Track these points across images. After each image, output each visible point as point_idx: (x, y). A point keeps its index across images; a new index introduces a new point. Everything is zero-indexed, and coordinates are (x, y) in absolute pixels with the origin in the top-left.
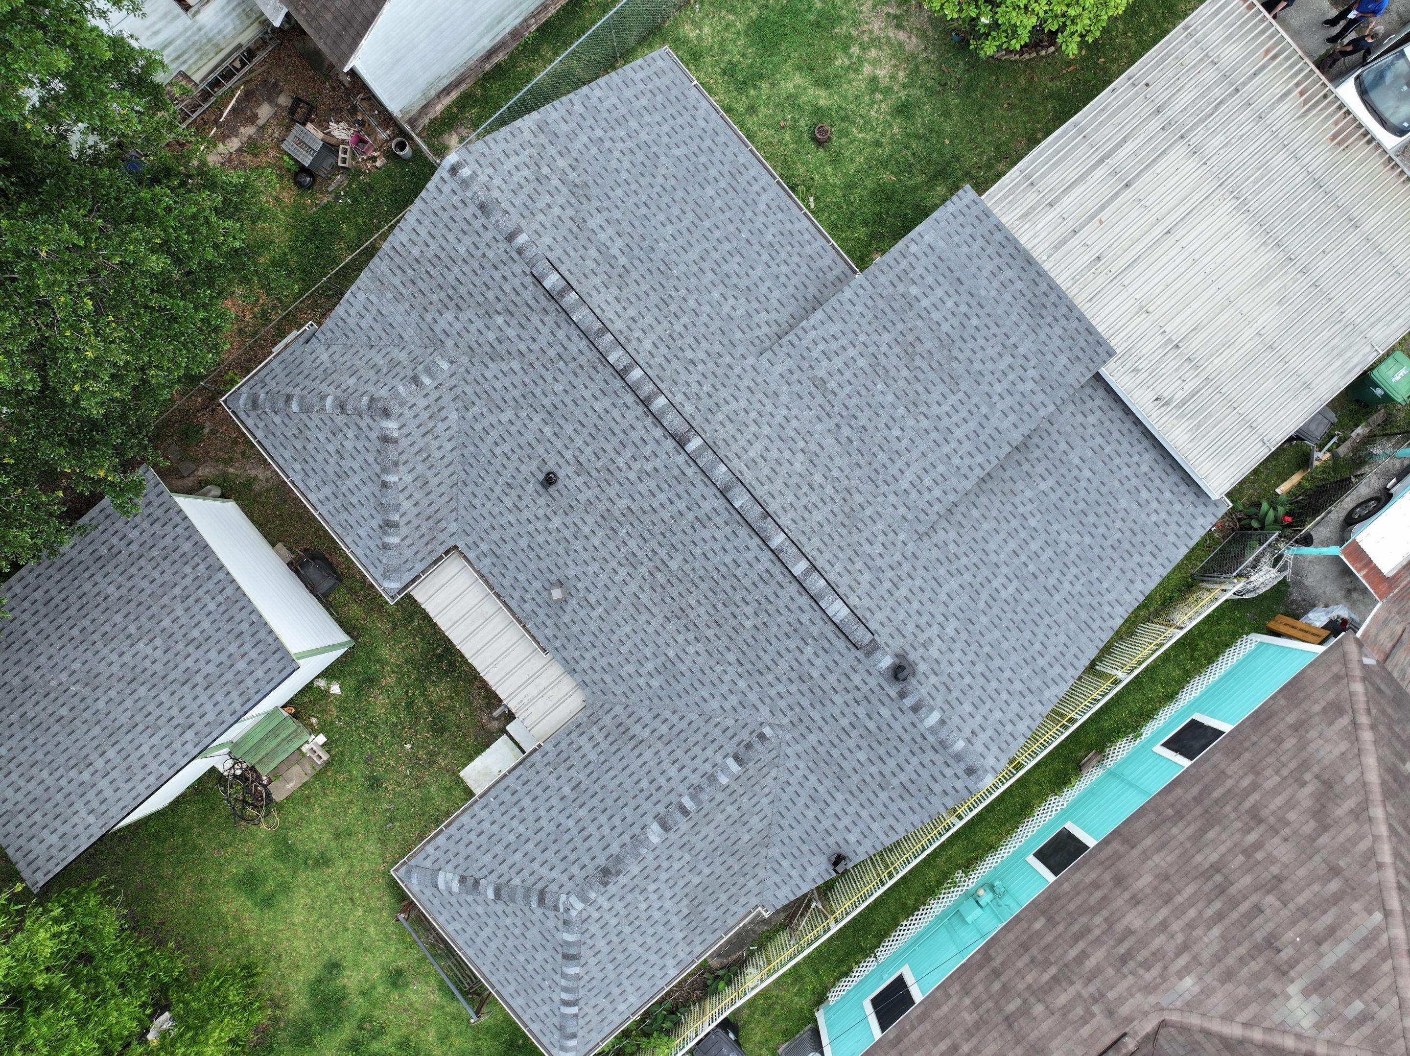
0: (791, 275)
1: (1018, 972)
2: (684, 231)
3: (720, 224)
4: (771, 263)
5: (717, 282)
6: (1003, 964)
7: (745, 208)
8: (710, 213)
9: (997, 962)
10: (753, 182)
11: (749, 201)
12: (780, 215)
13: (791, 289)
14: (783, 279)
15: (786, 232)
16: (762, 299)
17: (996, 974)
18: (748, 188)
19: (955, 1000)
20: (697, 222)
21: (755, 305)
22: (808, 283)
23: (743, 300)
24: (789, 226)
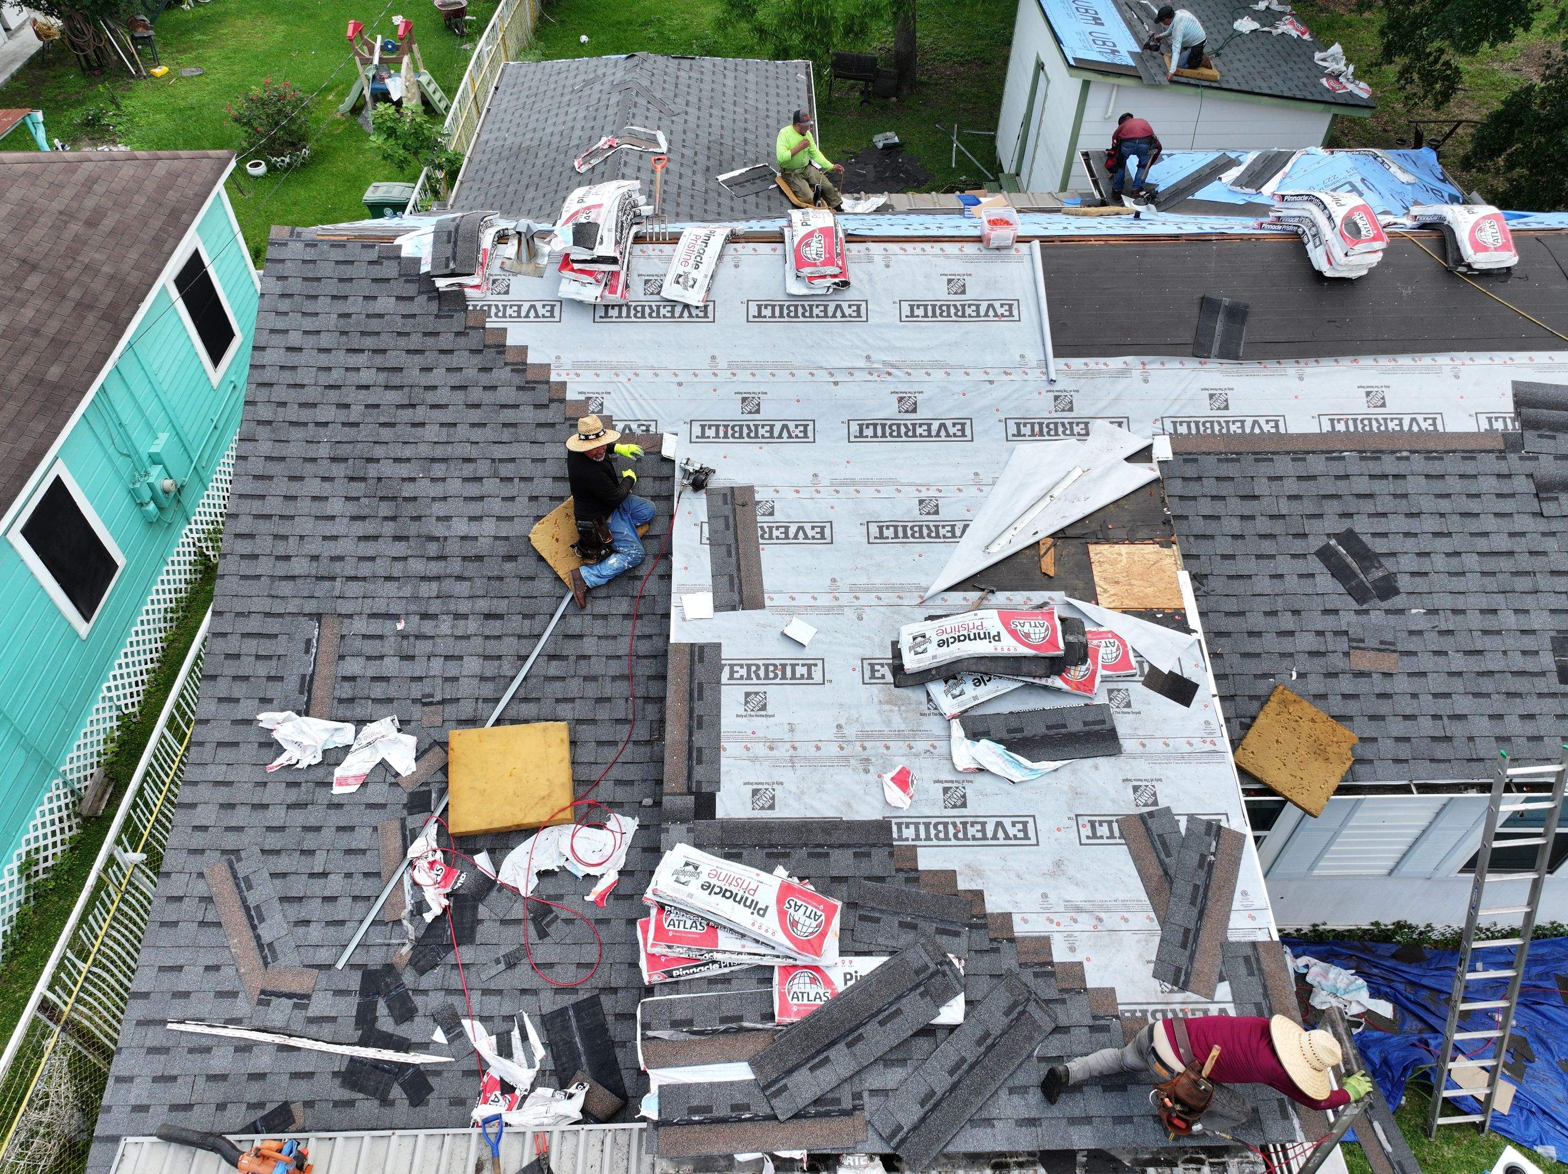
0: (1287, 645)
1: (51, 315)
2: (1473, 506)
3: (1458, 584)
4: (1329, 623)
5: (1342, 487)
6: (82, 318)
7: (1475, 664)
8: (1491, 584)
9: (91, 318)
10: (1530, 728)
11: (1487, 685)
12: (1427, 727)
13: (1256, 621)
14: (1287, 621)
15: (1384, 707)
16: (1267, 547)
17: (83, 306)
18: (1520, 707)
19: (126, 267)
20: (1482, 544)
21: (1263, 525)
22: (1253, 667)
23: (1284, 507)
24: (1398, 728)
